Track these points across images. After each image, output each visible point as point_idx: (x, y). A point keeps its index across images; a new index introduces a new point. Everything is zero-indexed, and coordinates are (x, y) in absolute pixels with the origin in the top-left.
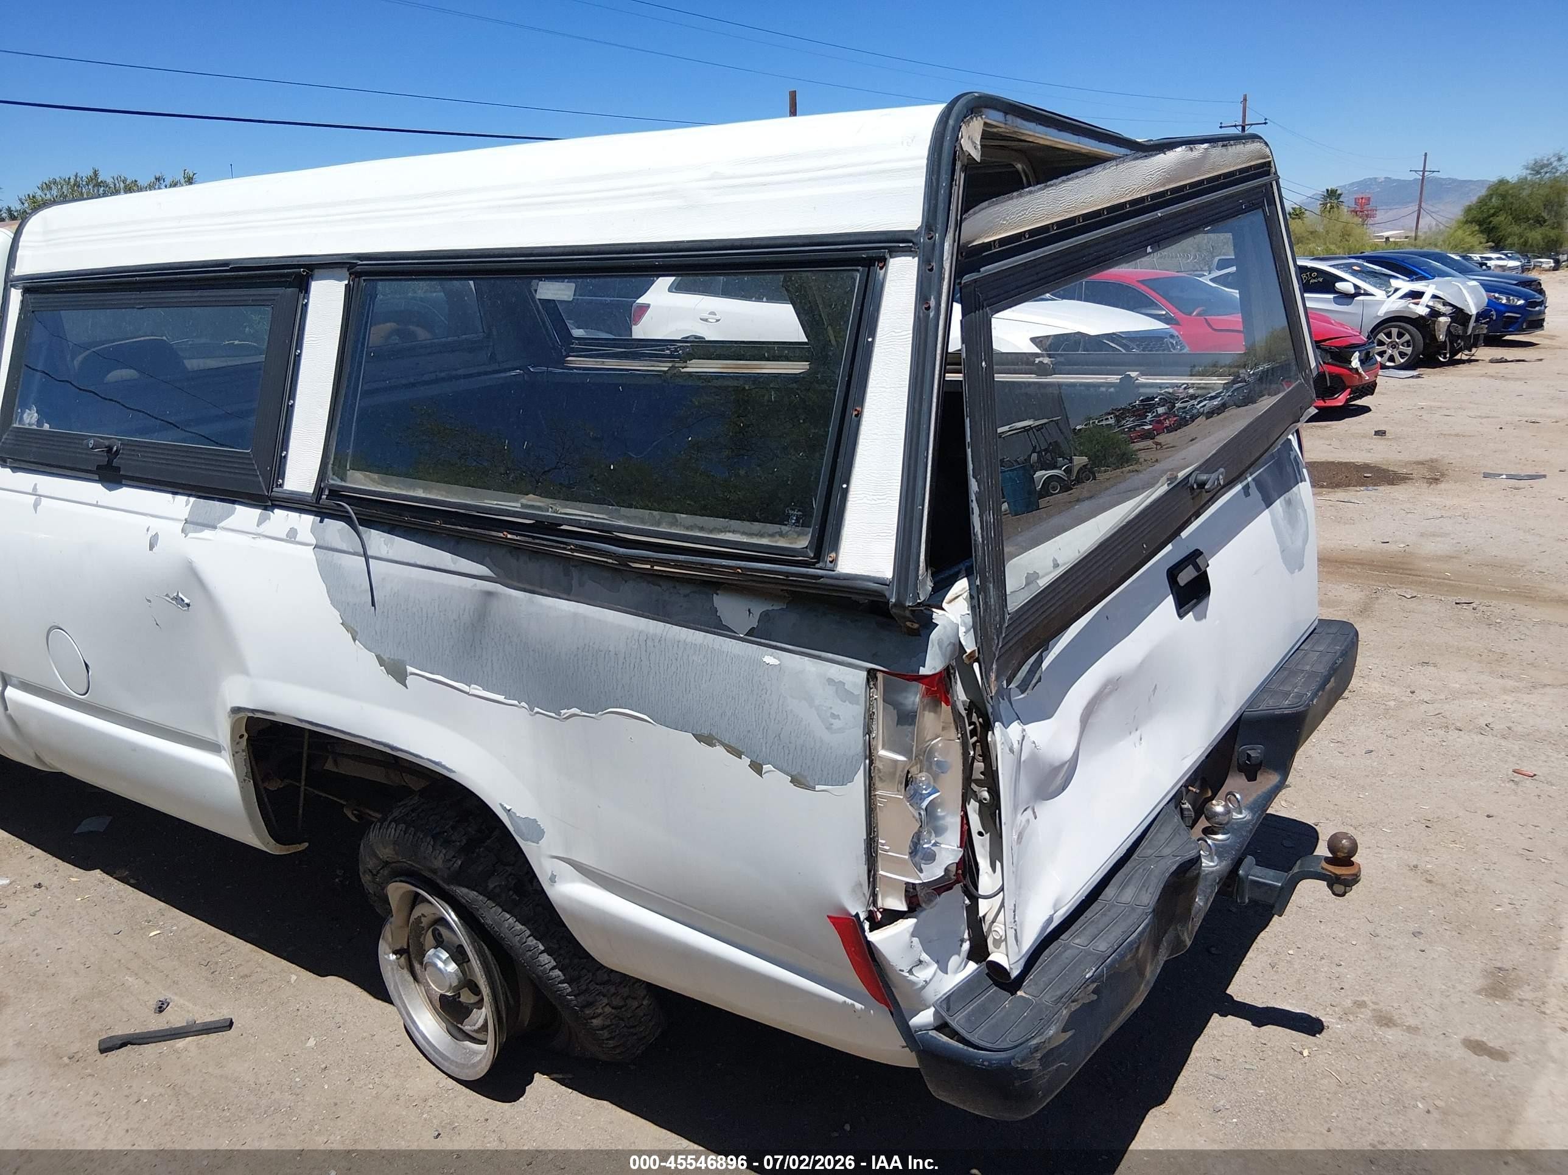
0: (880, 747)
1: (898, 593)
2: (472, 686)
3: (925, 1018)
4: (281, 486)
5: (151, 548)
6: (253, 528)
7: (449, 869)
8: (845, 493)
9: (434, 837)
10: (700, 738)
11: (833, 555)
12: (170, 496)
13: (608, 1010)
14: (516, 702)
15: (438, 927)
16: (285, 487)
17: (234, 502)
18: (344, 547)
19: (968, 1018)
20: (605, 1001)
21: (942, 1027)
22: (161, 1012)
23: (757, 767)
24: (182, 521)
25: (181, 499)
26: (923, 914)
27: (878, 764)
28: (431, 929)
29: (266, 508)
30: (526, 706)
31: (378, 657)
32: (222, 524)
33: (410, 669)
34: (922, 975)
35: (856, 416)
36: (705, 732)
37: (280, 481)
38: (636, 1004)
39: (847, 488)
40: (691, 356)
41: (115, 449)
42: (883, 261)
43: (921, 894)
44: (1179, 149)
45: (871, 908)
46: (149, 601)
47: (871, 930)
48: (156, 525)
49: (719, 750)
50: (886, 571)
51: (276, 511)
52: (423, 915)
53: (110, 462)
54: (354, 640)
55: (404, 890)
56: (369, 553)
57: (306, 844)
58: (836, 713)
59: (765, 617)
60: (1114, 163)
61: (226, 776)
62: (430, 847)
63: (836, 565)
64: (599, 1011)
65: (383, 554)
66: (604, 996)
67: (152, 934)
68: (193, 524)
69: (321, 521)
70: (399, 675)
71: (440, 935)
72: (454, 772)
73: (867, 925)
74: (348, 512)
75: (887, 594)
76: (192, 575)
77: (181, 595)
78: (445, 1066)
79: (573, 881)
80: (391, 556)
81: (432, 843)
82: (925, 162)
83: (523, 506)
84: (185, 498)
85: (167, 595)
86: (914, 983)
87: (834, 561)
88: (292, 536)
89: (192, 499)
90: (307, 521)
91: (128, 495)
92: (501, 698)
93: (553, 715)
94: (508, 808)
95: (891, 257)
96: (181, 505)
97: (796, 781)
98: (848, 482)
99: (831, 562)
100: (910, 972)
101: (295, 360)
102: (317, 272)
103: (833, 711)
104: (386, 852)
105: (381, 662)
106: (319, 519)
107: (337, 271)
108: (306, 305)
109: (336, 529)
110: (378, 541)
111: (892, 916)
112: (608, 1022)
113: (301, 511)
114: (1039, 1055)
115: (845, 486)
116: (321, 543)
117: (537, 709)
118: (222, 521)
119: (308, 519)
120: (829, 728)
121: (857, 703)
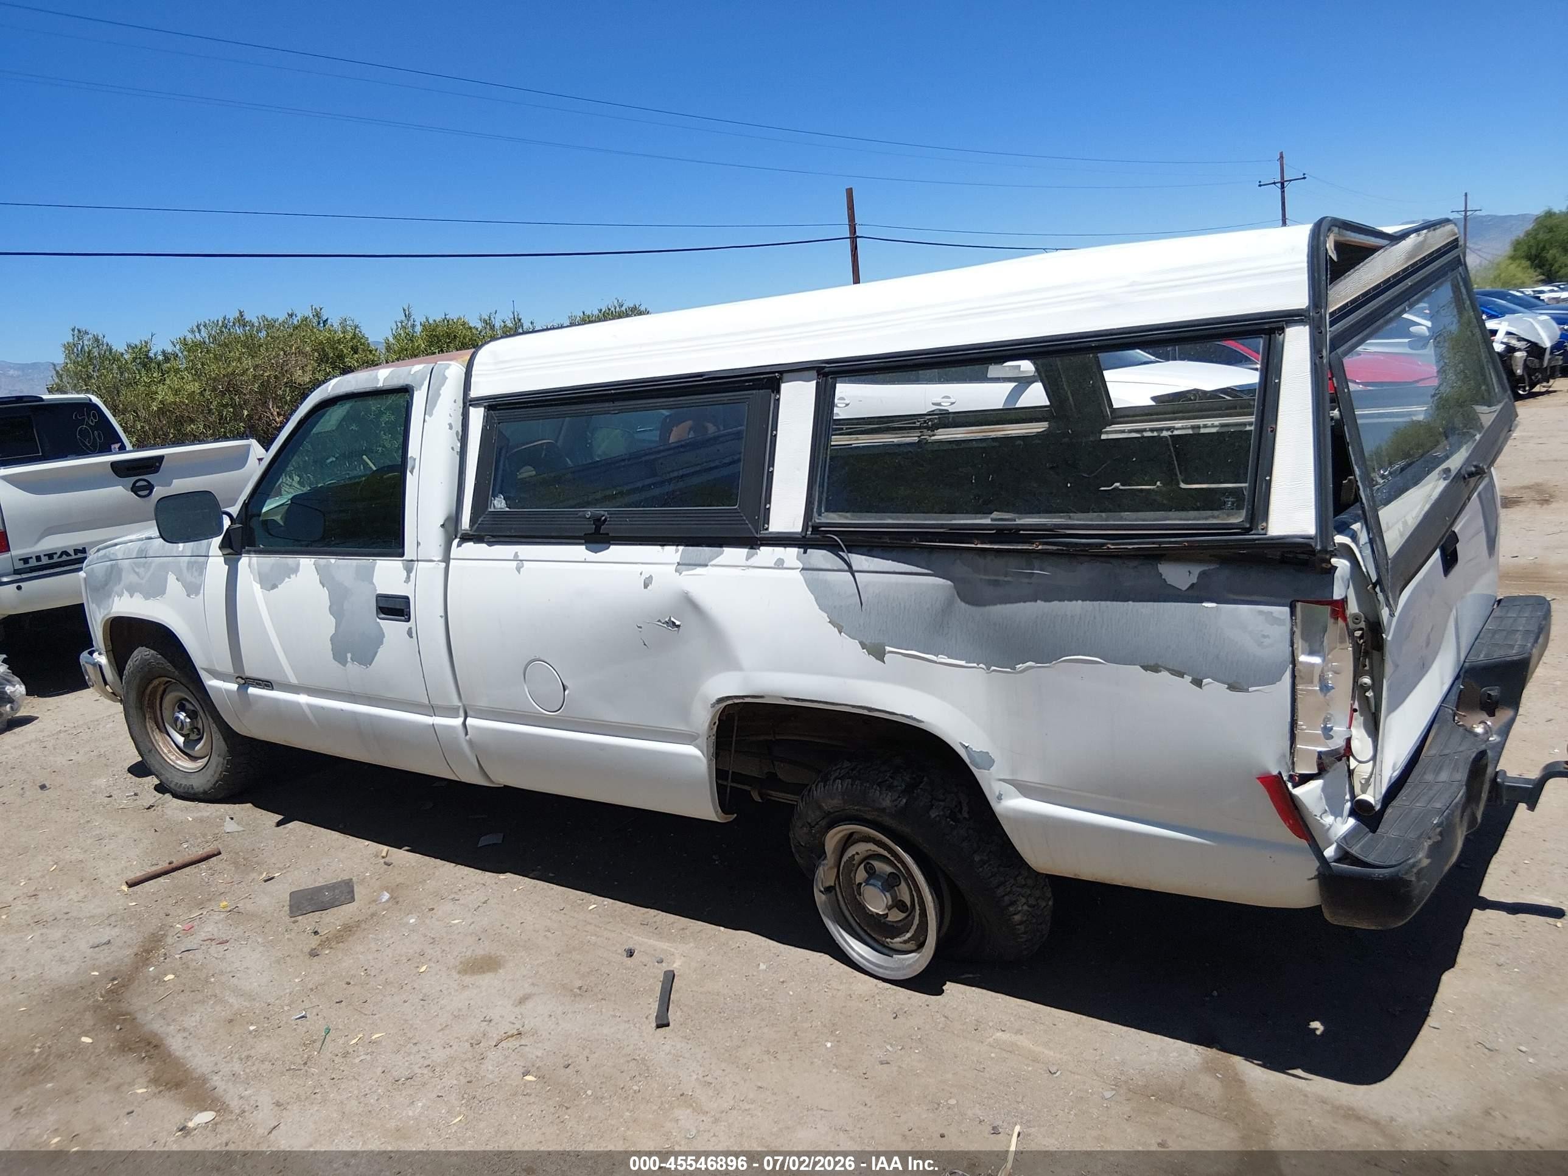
0: (1300, 653)
1: (1321, 541)
2: (940, 656)
3: (1329, 852)
4: (767, 529)
5: (646, 586)
6: (743, 562)
7: (896, 806)
8: (1269, 484)
9: (879, 785)
10: (1146, 668)
11: (1264, 524)
12: (659, 548)
13: (1025, 907)
14: (975, 665)
15: (872, 862)
16: (770, 530)
17: (721, 546)
18: (829, 567)
19: (1362, 848)
20: (1024, 900)
21: (1344, 856)
22: (631, 956)
23: (1198, 683)
24: (674, 564)
25: (670, 549)
26: (1328, 776)
27: (1298, 667)
28: (862, 865)
29: (752, 548)
30: (984, 666)
31: (862, 644)
32: (713, 562)
33: (888, 649)
34: (1328, 820)
35: (1272, 431)
36: (1152, 663)
37: (766, 526)
38: (1044, 904)
39: (1270, 480)
40: (934, 427)
41: (603, 518)
42: (1282, 330)
43: (1326, 760)
44: (1412, 236)
45: (1291, 773)
46: (640, 627)
47: (1294, 787)
48: (648, 570)
49: (1165, 675)
50: (1311, 530)
51: (762, 548)
52: (857, 853)
53: (597, 529)
54: (840, 634)
55: (841, 834)
56: (854, 568)
57: (735, 815)
58: (1266, 634)
59: (1202, 575)
60: (1382, 250)
61: (696, 757)
62: (878, 792)
63: (1267, 531)
64: (1020, 909)
65: (865, 567)
66: (1023, 896)
67: (591, 908)
68: (682, 565)
69: (805, 552)
70: (879, 654)
71: (872, 868)
72: (923, 722)
73: (1290, 785)
74: (837, 541)
75: (1313, 544)
76: (690, 603)
77: (672, 619)
78: (880, 972)
79: (1017, 797)
80: (872, 569)
81: (878, 788)
82: (1305, 265)
83: (992, 520)
84: (674, 548)
85: (659, 621)
86: (1323, 826)
87: (1265, 529)
88: (779, 565)
89: (681, 548)
90: (791, 554)
91: (616, 551)
92: (963, 663)
93: (1009, 670)
94: (967, 745)
95: (1287, 327)
96: (672, 553)
97: (1232, 687)
98: (1271, 476)
99: (1263, 529)
100: (1321, 817)
101: (771, 439)
102: (785, 375)
103: (1263, 633)
104: (832, 803)
105: (863, 646)
106: (802, 550)
107: (806, 373)
108: (778, 400)
109: (820, 557)
110: (858, 561)
111: (1305, 779)
112: (1024, 919)
113: (785, 545)
114: (1415, 870)
115: (1268, 478)
116: (807, 566)
117: (993, 668)
118: (713, 560)
119: (793, 551)
120: (1260, 644)
121: (1284, 625)
